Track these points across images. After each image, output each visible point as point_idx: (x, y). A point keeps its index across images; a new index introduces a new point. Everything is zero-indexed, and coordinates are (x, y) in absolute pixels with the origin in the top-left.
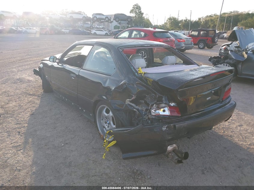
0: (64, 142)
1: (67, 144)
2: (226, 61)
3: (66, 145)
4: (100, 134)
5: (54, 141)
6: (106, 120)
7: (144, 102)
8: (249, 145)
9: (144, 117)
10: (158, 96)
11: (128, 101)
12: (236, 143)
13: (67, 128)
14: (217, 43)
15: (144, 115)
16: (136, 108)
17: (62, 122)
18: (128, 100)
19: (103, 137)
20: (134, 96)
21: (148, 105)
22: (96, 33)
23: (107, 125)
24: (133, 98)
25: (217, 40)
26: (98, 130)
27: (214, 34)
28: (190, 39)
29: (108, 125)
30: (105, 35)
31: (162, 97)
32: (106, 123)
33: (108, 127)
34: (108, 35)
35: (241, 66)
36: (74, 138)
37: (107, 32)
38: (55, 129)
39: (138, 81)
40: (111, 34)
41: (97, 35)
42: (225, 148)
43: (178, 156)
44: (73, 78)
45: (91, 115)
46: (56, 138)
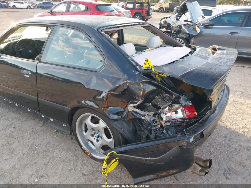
0: (37, 174)
1: (42, 177)
2: (179, 36)
3: (42, 179)
4: (84, 150)
5: (20, 175)
6: (92, 132)
7: (152, 105)
8: (243, 128)
9: (153, 124)
10: (174, 97)
11: (131, 108)
12: (230, 128)
13: (30, 148)
14: (151, 16)
15: (152, 122)
16: (142, 114)
17: (19, 139)
18: (132, 105)
19: (90, 154)
20: (140, 99)
21: (158, 108)
22: (15, 6)
23: (94, 139)
24: (140, 102)
25: (151, 12)
26: (81, 146)
27: (148, 6)
28: (128, 12)
29: (96, 138)
30: (27, 8)
31: (179, 98)
32: (92, 135)
33: (97, 140)
34: (31, 8)
35: (193, 40)
36: (48, 163)
37: (30, 5)
38: (12, 153)
39: (146, 79)
40: (34, 7)
41: (17, 8)
42: (225, 137)
43: (200, 166)
44: (26, 76)
45: (64, 125)
46: (22, 170)
